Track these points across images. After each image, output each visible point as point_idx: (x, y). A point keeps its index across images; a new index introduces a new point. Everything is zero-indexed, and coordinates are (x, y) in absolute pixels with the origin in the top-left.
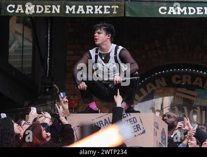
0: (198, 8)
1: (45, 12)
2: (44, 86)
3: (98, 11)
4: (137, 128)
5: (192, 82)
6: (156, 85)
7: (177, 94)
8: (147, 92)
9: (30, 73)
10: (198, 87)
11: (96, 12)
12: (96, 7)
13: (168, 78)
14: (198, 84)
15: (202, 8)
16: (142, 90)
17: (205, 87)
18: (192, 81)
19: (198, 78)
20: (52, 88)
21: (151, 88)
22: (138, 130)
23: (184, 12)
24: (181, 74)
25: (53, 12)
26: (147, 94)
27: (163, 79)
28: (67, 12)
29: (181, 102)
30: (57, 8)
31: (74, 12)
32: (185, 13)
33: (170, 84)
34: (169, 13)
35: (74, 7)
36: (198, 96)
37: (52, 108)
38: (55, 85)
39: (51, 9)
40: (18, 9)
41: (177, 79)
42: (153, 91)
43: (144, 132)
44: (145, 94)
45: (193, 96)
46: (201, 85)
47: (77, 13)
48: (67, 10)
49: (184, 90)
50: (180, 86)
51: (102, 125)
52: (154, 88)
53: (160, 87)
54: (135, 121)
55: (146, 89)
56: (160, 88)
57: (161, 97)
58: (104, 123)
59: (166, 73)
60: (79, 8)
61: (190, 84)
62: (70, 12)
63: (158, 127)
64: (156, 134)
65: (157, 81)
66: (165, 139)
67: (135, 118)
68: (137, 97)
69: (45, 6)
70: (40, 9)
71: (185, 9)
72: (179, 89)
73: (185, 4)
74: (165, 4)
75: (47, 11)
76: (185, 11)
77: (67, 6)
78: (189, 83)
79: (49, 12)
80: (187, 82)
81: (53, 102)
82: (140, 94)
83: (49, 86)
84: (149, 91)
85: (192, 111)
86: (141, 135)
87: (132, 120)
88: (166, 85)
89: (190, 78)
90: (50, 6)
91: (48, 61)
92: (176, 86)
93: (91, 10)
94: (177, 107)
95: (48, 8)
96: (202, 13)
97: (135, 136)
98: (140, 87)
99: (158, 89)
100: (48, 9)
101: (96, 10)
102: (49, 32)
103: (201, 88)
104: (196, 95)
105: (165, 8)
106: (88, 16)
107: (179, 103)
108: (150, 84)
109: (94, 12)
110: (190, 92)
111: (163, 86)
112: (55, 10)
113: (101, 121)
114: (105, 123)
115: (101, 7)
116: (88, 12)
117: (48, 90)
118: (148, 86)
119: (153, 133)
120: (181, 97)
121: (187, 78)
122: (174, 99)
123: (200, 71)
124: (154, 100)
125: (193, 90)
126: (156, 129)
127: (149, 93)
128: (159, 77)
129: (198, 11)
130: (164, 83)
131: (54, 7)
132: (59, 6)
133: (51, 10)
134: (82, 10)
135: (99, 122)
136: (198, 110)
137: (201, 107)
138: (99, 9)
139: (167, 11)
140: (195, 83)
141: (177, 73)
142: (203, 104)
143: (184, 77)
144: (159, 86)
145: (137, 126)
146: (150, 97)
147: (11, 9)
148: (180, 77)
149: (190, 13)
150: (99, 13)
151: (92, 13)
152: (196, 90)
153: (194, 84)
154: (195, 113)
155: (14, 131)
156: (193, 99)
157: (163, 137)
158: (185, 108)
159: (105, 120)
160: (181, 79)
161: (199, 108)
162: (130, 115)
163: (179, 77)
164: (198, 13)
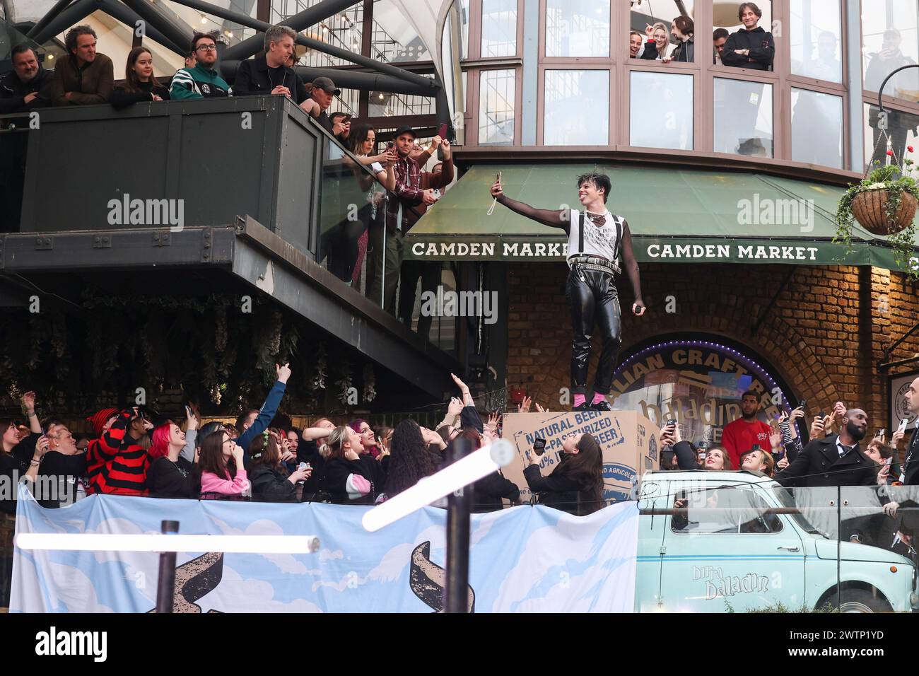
0: (707, 247)
1: (471, 254)
2: (473, 369)
3: (554, 253)
4: (612, 434)
5: (704, 361)
6: (647, 366)
7: (681, 379)
8: (634, 378)
9: (453, 348)
10: (712, 368)
11: (550, 254)
12: (550, 245)
13: (667, 355)
14: (713, 364)
15: (713, 247)
16: (626, 374)
17: (722, 369)
18: (704, 359)
19: (712, 356)
20: (485, 371)
21: (640, 370)
22: (613, 438)
23: (686, 253)
24: (686, 348)
25: (484, 254)
26: (634, 381)
27: (658, 356)
28: (506, 254)
29: (686, 393)
30: (490, 247)
31: (516, 254)
32: (688, 255)
33: (669, 365)
34: (663, 255)
35: (515, 246)
36: (714, 383)
37: (486, 404)
38: (491, 368)
39: (480, 249)
40: (429, 250)
41: (680, 357)
42: (643, 375)
43: (622, 440)
44: (631, 381)
45: (706, 383)
46: (717, 366)
47: (521, 255)
48: (506, 250)
49: (691, 374)
50: (686, 367)
51: (557, 430)
52: (645, 370)
53: (654, 369)
54: (608, 424)
55: (632, 373)
56: (654, 371)
57: (655, 384)
58: (560, 427)
59: (663, 348)
60: (524, 248)
61: (701, 363)
62: (511, 254)
63: (644, 433)
64: (640, 443)
65: (650, 360)
66: (656, 450)
67: (608, 419)
68: (616, 383)
69: (472, 245)
70: (463, 250)
71: (688, 248)
72: (683, 373)
73: (688, 240)
74: (657, 240)
75: (475, 252)
76: (688, 252)
77: (505, 245)
78: (699, 362)
79: (478, 254)
80: (695, 361)
81: (488, 394)
82: (623, 381)
83: (481, 370)
84: (638, 376)
85: (703, 406)
86: (617, 446)
87: (604, 422)
88: (663, 365)
89: (700, 354)
90: (478, 245)
91: (480, 330)
92: (679, 368)
93: (542, 251)
94: (681, 400)
95: (475, 247)
96: (714, 255)
97: (609, 447)
98: (623, 370)
99: (651, 372)
100: (476, 249)
101: (551, 251)
102: (481, 284)
103: (716, 370)
104: (710, 381)
105: (658, 247)
106: (539, 260)
107: (684, 394)
108: (639, 365)
109: (547, 255)
110: (700, 377)
111: (659, 367)
112: (487, 251)
113: (556, 424)
114: (562, 428)
115: (557, 245)
116: (537, 254)
117: (479, 375)
118: (635, 367)
119: (636, 442)
120: (687, 385)
121: (696, 355)
122: (676, 388)
123: (715, 343)
124: (645, 389)
125: (705, 373)
126: (641, 436)
127: (637, 378)
128: (653, 353)
129: (709, 251)
130: (660, 364)
131: (485, 246)
132: (492, 245)
133: (481, 252)
134: (529, 250)
135: (553, 425)
136: (713, 405)
137: (717, 400)
138: (554, 249)
139: (661, 251)
140: (708, 363)
141: (679, 347)
142: (721, 395)
143: (692, 352)
144: (652, 368)
145: (611, 431)
146: (639, 384)
147: (418, 249)
148: (685, 354)
149: (695, 255)
150: (556, 255)
151: (544, 254)
152: (709, 373)
153: (705, 364)
154: (708, 408)
155: (422, 439)
156: (704, 388)
157: (653, 447)
158: (693, 401)
159: (562, 422)
160: (687, 356)
161: (713, 401)
162: (600, 414)
163: (683, 353)
164: (708, 255)
